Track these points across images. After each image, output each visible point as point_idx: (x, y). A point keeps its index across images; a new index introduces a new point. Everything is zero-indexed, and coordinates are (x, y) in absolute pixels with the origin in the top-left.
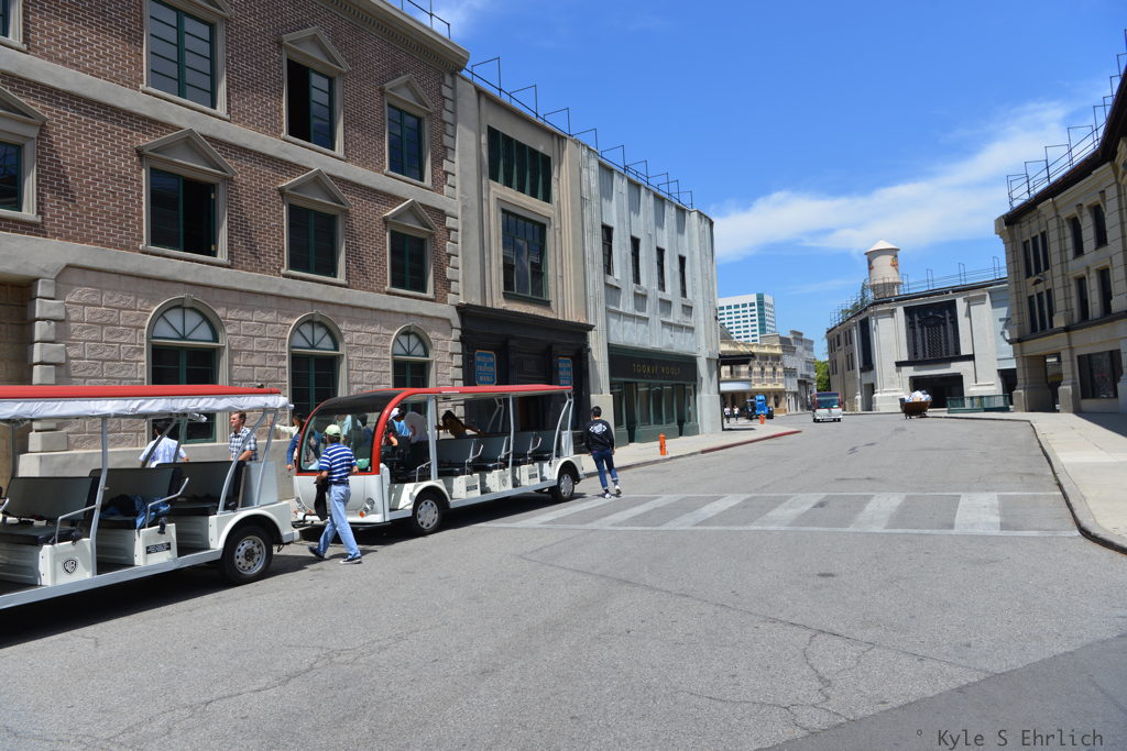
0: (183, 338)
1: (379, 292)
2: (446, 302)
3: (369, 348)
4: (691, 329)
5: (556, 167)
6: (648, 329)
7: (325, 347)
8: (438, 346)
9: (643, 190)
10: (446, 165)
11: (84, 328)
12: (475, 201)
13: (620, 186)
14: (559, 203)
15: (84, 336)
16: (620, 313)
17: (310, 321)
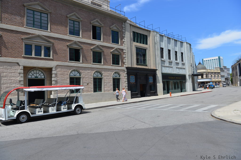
0: (75, 76)
1: (110, 66)
2: (124, 67)
3: (108, 76)
4: (184, 69)
5: (149, 37)
6: (172, 69)
7: (99, 76)
8: (122, 75)
9: (171, 39)
10: (123, 40)
11: (60, 75)
12: (130, 46)
13: (165, 39)
14: (149, 45)
15: (59, 76)
16: (165, 66)
17: (97, 72)
